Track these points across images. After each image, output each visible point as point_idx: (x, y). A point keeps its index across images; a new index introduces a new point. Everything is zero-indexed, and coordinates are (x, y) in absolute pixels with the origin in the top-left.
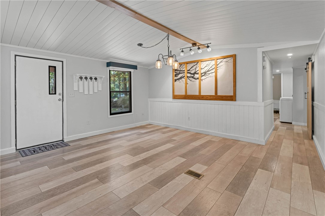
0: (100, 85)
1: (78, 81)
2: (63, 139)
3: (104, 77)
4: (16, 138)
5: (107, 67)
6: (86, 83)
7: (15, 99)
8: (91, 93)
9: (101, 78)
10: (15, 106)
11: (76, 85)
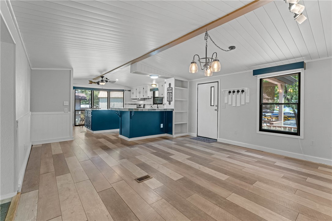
0: (247, 97)
1: (228, 95)
2: (217, 139)
8: (238, 105)
11: (226, 98)
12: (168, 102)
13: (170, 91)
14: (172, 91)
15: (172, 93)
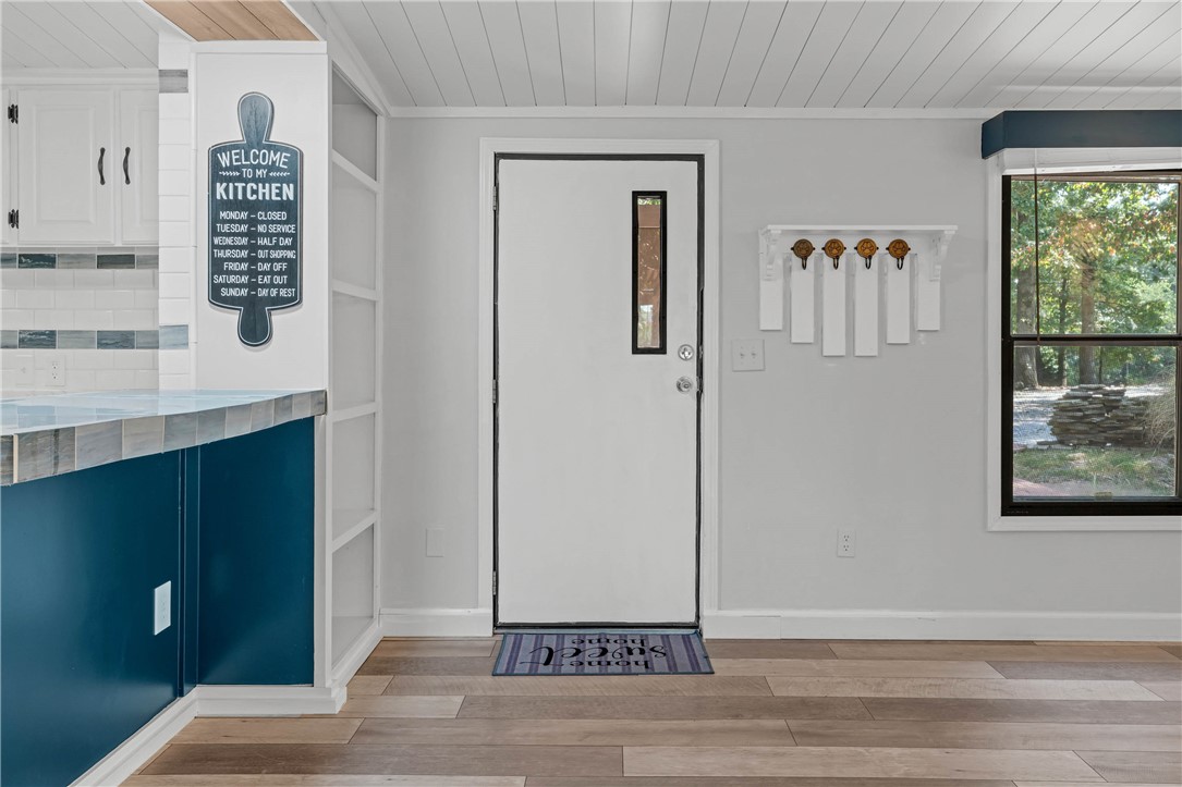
0: (930, 293)
1: (788, 271)
2: (698, 617)
3: (950, 230)
4: (495, 568)
5: (986, 153)
6: (834, 279)
7: (495, 376)
8: (867, 344)
9: (934, 238)
10: (495, 406)
11: (771, 293)
12: (233, 318)
13: (268, 192)
14: (299, 192)
15: (292, 210)
